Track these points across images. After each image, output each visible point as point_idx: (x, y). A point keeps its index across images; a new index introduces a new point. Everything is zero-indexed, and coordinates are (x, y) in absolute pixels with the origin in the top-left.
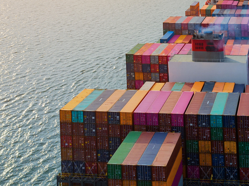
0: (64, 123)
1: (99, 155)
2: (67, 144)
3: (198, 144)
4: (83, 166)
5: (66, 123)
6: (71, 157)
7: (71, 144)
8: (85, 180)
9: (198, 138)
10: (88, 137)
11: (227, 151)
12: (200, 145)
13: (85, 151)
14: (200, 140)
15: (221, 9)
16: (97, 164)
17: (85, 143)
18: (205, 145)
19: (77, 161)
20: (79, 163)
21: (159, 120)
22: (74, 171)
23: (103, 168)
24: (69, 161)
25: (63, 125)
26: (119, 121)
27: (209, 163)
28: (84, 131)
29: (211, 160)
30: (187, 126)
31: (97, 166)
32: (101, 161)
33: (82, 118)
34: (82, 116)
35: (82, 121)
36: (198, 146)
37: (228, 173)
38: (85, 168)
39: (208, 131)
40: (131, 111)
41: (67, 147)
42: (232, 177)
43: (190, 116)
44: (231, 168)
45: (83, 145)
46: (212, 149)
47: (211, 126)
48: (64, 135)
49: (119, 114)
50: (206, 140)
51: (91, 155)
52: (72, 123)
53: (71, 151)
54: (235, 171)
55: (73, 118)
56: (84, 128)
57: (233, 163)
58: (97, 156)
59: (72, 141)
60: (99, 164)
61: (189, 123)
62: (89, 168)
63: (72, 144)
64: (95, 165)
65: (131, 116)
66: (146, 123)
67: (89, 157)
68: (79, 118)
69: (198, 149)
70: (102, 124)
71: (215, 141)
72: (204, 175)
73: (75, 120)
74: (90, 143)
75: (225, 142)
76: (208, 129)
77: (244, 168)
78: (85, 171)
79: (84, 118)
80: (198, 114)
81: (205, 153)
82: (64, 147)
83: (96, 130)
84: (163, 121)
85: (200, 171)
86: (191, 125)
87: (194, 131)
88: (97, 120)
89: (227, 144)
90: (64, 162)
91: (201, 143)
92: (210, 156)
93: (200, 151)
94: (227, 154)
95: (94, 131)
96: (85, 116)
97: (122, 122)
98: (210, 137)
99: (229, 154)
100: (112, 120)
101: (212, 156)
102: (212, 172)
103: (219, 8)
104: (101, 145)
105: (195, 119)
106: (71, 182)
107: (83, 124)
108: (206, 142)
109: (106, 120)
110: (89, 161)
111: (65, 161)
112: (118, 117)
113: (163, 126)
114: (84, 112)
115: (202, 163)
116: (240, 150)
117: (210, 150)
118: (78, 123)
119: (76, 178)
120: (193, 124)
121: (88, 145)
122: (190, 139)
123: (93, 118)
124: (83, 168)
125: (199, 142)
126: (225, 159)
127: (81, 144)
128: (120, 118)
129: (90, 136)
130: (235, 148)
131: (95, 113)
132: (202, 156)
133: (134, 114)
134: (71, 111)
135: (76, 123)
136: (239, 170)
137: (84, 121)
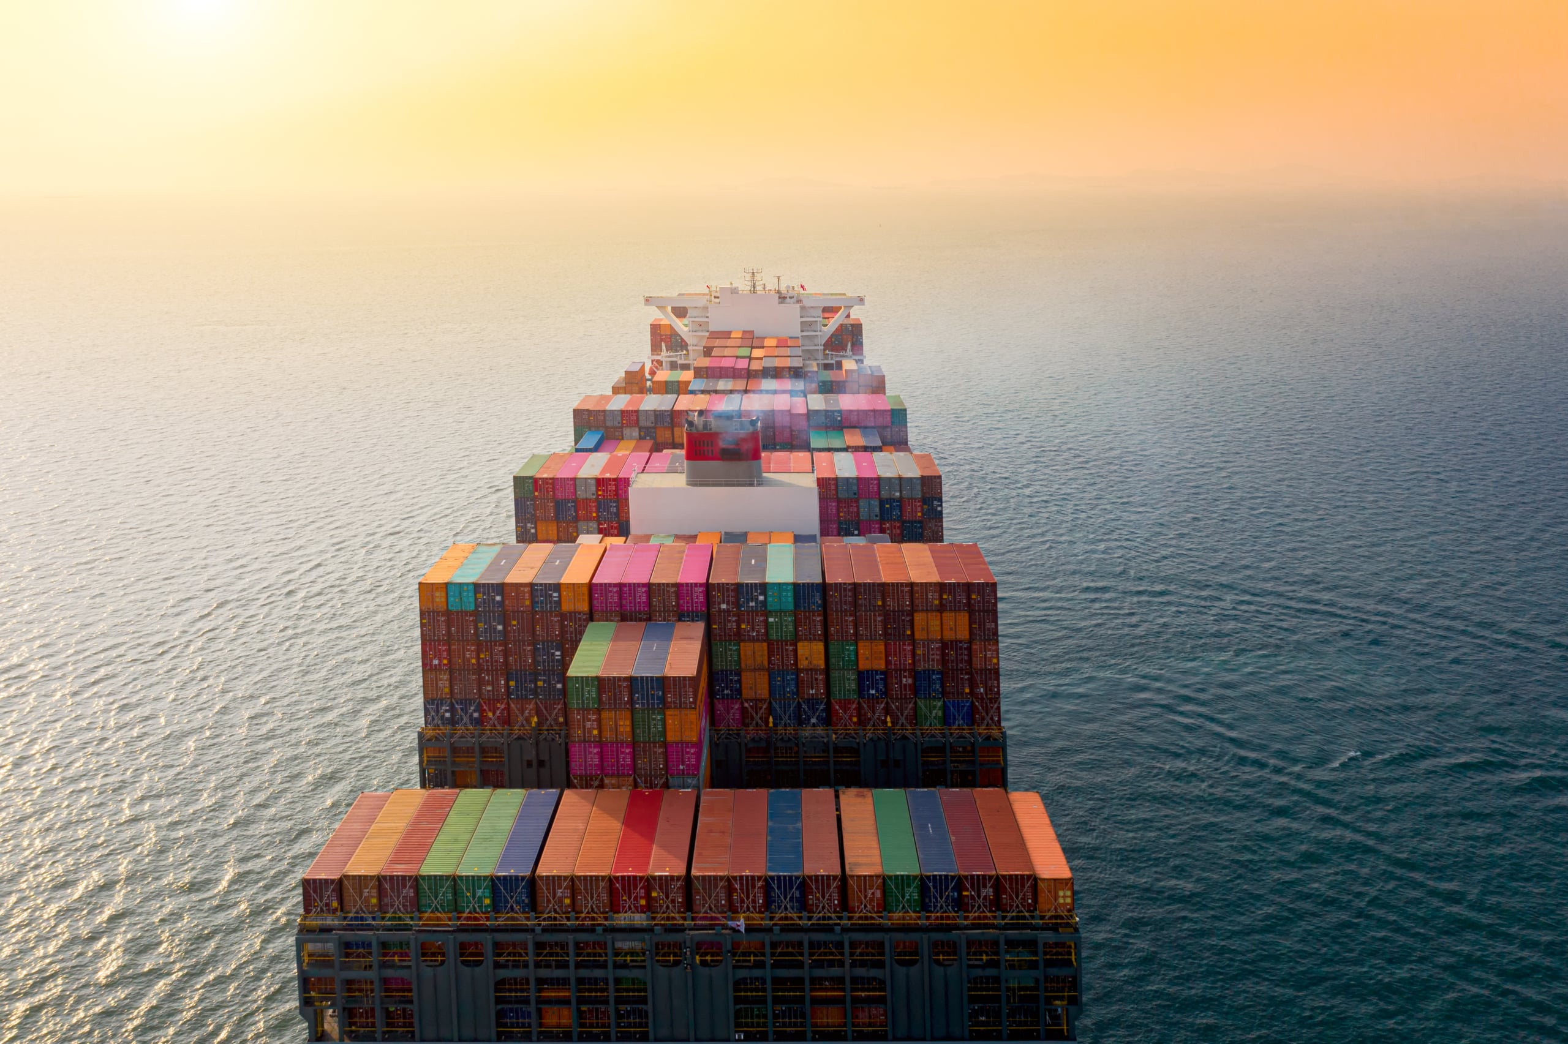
0: (429, 613)
1: (512, 683)
2: (436, 662)
3: (739, 651)
4: (475, 711)
5: (433, 612)
6: (447, 690)
7: (445, 662)
8: (484, 739)
9: (739, 637)
10: (486, 642)
11: (803, 664)
12: (742, 653)
13: (480, 675)
14: (744, 641)
15: (707, 377)
16: (508, 704)
17: (478, 658)
18: (754, 653)
19: (461, 701)
20: (466, 702)
21: (649, 597)
22: (452, 722)
23: (523, 713)
24: (441, 700)
25: (427, 615)
26: (559, 603)
27: (763, 692)
28: (476, 628)
29: (767, 686)
30: (713, 610)
31: (508, 709)
32: (518, 697)
33: (472, 600)
34: (472, 594)
35: (472, 608)
36: (739, 655)
37: (805, 712)
38: (481, 715)
39: (762, 618)
40: (585, 580)
41: (437, 669)
42: (813, 720)
43: (721, 587)
44: (812, 702)
45: (474, 661)
46: (770, 662)
47: (769, 608)
48: (430, 640)
49: (557, 587)
50: (758, 640)
51: (494, 683)
52: (448, 613)
53: (446, 677)
54: (822, 707)
55: (451, 599)
56: (476, 623)
57: (817, 690)
58: (507, 686)
59: (449, 654)
60: (512, 705)
61: (719, 604)
62: (490, 715)
63: (450, 661)
64: (503, 706)
65: (585, 590)
66: (621, 606)
67: (489, 688)
68: (464, 599)
69: (739, 662)
70: (518, 612)
71: (777, 641)
72: (752, 718)
73: (455, 605)
74: (492, 657)
75: (800, 644)
76: (762, 615)
77: (840, 701)
78: (480, 722)
79: (476, 599)
80: (739, 581)
81: (754, 670)
82: (431, 669)
83: (504, 628)
84: (659, 601)
85: (743, 710)
86: (724, 606)
87: (730, 621)
88: (507, 602)
89: (803, 648)
90: (432, 702)
91: (747, 648)
92: (767, 677)
93: (743, 666)
94: (803, 670)
95: (500, 628)
96: (480, 596)
97: (566, 607)
98: (767, 633)
99: (807, 670)
100: (542, 602)
101: (769, 675)
102: (770, 710)
103: (701, 377)
104: (516, 661)
105: (733, 594)
106: (452, 744)
107: (475, 613)
108: (757, 644)
109: (528, 603)
110: (489, 700)
111: (433, 700)
112: (555, 594)
113: (660, 611)
114: (476, 586)
115: (747, 693)
116: (833, 660)
117: (766, 663)
118: (462, 612)
119: (462, 737)
120: (728, 604)
121: (487, 661)
122: (721, 640)
123: (498, 598)
124: (476, 715)
125: (742, 644)
126: (798, 682)
127: (469, 660)
128: (560, 596)
129: (491, 641)
130: (822, 656)
131: (501, 588)
132: (747, 679)
133: (591, 587)
134: (447, 584)
135: (457, 612)
136: (829, 704)
137: (477, 606)
